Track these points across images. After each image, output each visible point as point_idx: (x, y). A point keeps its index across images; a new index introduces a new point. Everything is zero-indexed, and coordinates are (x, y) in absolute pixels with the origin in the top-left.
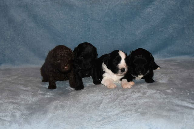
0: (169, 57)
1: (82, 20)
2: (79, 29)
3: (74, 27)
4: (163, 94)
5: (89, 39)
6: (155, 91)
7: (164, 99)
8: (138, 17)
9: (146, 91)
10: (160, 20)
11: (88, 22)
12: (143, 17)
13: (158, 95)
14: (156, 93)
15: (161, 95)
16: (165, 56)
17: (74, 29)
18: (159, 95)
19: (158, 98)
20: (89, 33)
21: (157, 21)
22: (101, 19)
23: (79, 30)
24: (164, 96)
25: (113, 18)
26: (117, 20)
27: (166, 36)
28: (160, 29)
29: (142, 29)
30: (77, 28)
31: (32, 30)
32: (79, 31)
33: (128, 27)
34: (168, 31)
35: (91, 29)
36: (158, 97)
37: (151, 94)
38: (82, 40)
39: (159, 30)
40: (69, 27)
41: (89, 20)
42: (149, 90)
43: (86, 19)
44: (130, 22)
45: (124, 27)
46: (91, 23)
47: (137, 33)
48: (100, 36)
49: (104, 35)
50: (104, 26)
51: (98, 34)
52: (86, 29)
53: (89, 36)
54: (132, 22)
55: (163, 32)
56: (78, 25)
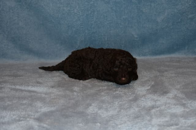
2: (79, 13)
3: (72, 9)
5: (93, 27)
10: (190, 3)
11: (92, 3)
17: (72, 11)
20: (93, 18)
21: (187, 4)
29: (166, 14)
30: (76, 11)
32: (79, 15)
33: (147, 11)
35: (96, 13)
38: (82, 27)
40: (65, 8)
44: (150, 4)
45: (142, 11)
46: (96, 4)
47: (159, 20)
48: (108, 22)
49: (113, 22)
50: (114, 8)
51: (105, 20)
52: (89, 13)
53: (92, 22)
54: (153, 5)
55: (194, 20)
56: (77, 7)
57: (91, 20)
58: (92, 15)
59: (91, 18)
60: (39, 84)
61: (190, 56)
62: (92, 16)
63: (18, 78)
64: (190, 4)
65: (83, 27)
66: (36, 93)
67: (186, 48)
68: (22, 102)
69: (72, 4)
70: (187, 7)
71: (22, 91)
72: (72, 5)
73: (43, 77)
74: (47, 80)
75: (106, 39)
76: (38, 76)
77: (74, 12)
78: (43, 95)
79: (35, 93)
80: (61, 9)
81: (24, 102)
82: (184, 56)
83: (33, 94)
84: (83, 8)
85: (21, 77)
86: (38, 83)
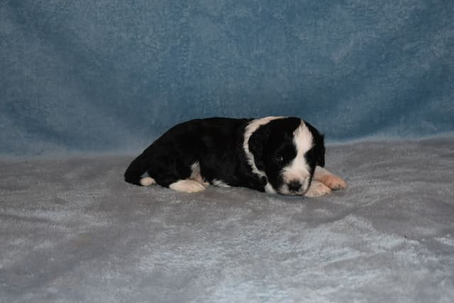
0: (433, 132)
1: (164, 14)
2: (156, 44)
3: (139, 36)
4: (426, 250)
5: (186, 75)
6: (398, 241)
7: (432, 268)
8: (339, 6)
9: (368, 239)
10: (407, 18)
11: (183, 20)
12: (353, 6)
13: (410, 256)
14: (402, 247)
15: (421, 254)
16: (421, 131)
17: (140, 41)
18: (414, 255)
19: (412, 266)
20: (186, 56)
21: (399, 20)
22: (224, 13)
23: (154, 46)
24: (430, 258)
25: (260, 10)
26: (276, 15)
27: (426, 66)
28: (408, 46)
29: (352, 43)
30: (147, 39)
31: (6, 44)
32: (156, 48)
33: (307, 38)
34: (432, 51)
35: (192, 44)
36: (411, 259)
37: (388, 250)
38: (163, 77)
39: (404, 49)
40: (123, 35)
41: (187, 14)
42: (379, 238)
43: (178, 10)
44: (314, 21)
45: (297, 37)
46: (191, 24)
47: (337, 58)
48: (221, 65)
49: (233, 64)
50: (233, 33)
51: (214, 60)
52: (178, 44)
53: (185, 65)
54: (321, 23)
55: (417, 55)
56: (151, 30)
57: (183, 59)
58: (183, 49)
59: (183, 55)
60: (59, 205)
61: (412, 138)
62: (185, 52)
63: (17, 191)
64: (406, 20)
65: (165, 75)
66: (47, 224)
67: (402, 120)
68: (11, 243)
69: (139, 24)
70: (399, 25)
71: (18, 218)
72: (139, 27)
73: (73, 189)
74: (78, 196)
75: (218, 102)
76: (61, 187)
77: (143, 43)
78: (63, 228)
79: (45, 224)
80: (116, 36)
81: (18, 242)
82: (397, 138)
83: (39, 225)
84: (163, 34)
85: (22, 191)
86: (58, 201)
